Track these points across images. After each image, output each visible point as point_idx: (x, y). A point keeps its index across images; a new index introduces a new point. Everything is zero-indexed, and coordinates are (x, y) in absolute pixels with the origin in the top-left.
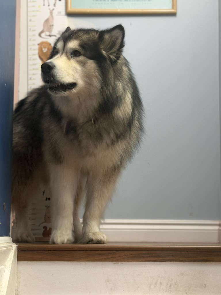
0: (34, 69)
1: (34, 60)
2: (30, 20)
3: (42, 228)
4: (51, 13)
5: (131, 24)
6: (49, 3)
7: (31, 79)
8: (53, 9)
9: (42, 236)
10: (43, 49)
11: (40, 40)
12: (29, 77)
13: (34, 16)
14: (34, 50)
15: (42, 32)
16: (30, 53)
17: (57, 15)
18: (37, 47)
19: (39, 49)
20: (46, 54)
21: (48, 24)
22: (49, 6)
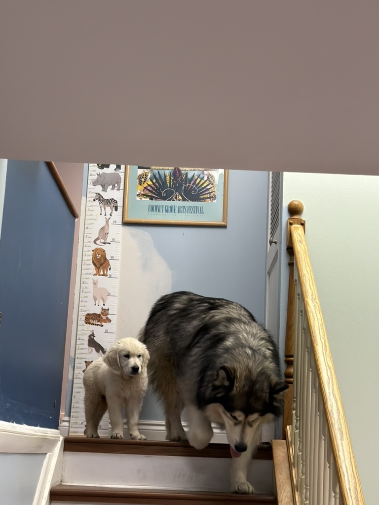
0: (87, 274)
1: (88, 265)
2: (87, 228)
3: (84, 426)
4: (107, 221)
5: (183, 234)
6: (105, 213)
7: (83, 283)
8: (110, 218)
9: (83, 435)
10: (98, 255)
11: (94, 247)
13: (90, 224)
14: (89, 255)
15: (97, 239)
16: (85, 258)
17: (112, 224)
18: (92, 253)
19: (93, 256)
20: (99, 260)
21: (104, 232)
22: (105, 215)
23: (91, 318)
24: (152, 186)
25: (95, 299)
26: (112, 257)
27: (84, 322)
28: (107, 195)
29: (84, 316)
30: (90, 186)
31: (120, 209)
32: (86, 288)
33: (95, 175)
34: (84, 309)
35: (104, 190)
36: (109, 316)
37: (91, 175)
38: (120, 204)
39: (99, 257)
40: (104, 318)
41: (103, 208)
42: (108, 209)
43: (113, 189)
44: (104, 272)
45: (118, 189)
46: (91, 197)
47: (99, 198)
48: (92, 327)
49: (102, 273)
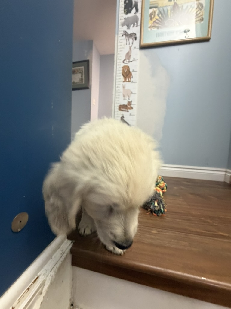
0: (119, 82)
1: (120, 76)
2: (119, 54)
4: (130, 48)
5: (179, 50)
6: (129, 43)
7: (117, 87)
8: (132, 46)
10: (125, 70)
11: (123, 65)
12: (117, 86)
13: (121, 51)
14: (120, 71)
15: (125, 60)
16: (118, 72)
17: (133, 49)
18: (121, 69)
20: (126, 73)
21: (128, 55)
22: (129, 44)
23: (122, 107)
24: (159, 19)
25: (124, 96)
26: (133, 70)
27: (118, 110)
28: (130, 32)
29: (118, 106)
30: (120, 27)
31: (138, 39)
32: (119, 90)
33: (123, 19)
34: (118, 102)
35: (128, 28)
36: (132, 106)
37: (121, 19)
38: (138, 35)
39: (126, 71)
40: (129, 106)
41: (128, 40)
42: (131, 40)
43: (133, 26)
44: (128, 79)
45: (137, 26)
46: (121, 34)
47: (126, 34)
48: (122, 113)
49: (127, 80)
